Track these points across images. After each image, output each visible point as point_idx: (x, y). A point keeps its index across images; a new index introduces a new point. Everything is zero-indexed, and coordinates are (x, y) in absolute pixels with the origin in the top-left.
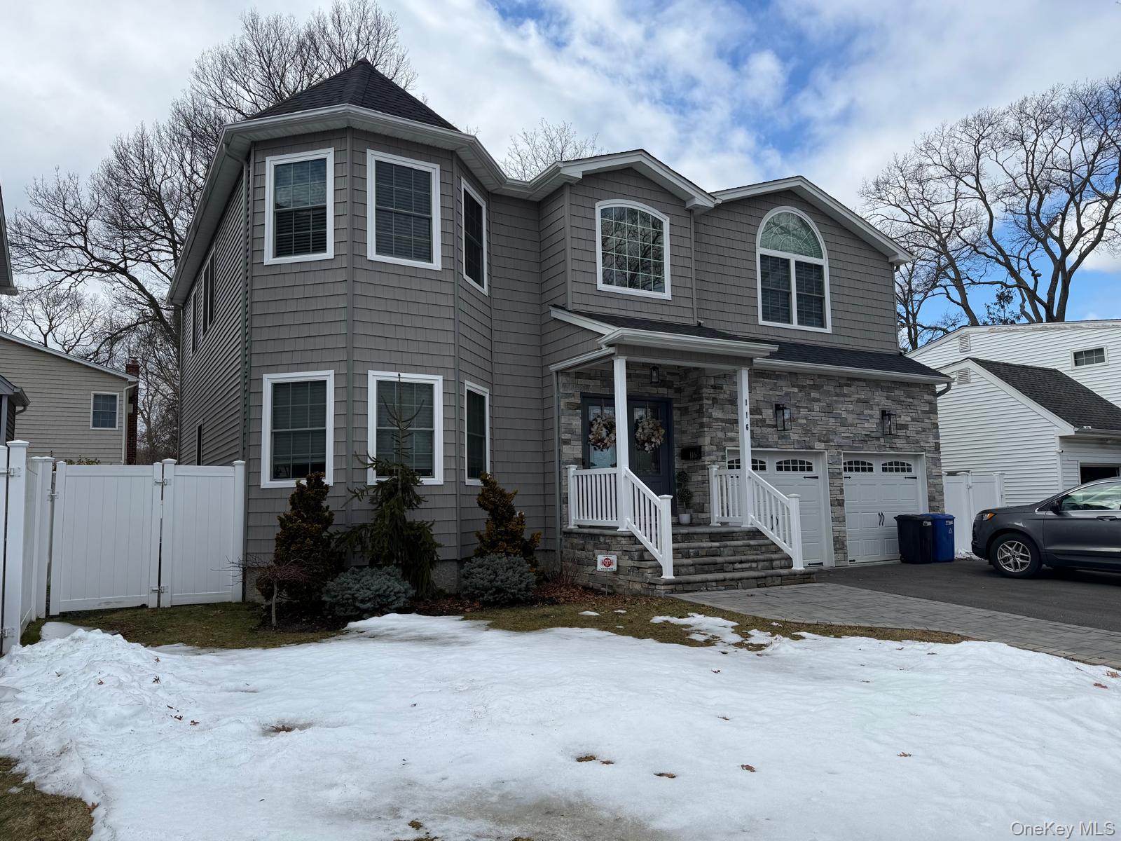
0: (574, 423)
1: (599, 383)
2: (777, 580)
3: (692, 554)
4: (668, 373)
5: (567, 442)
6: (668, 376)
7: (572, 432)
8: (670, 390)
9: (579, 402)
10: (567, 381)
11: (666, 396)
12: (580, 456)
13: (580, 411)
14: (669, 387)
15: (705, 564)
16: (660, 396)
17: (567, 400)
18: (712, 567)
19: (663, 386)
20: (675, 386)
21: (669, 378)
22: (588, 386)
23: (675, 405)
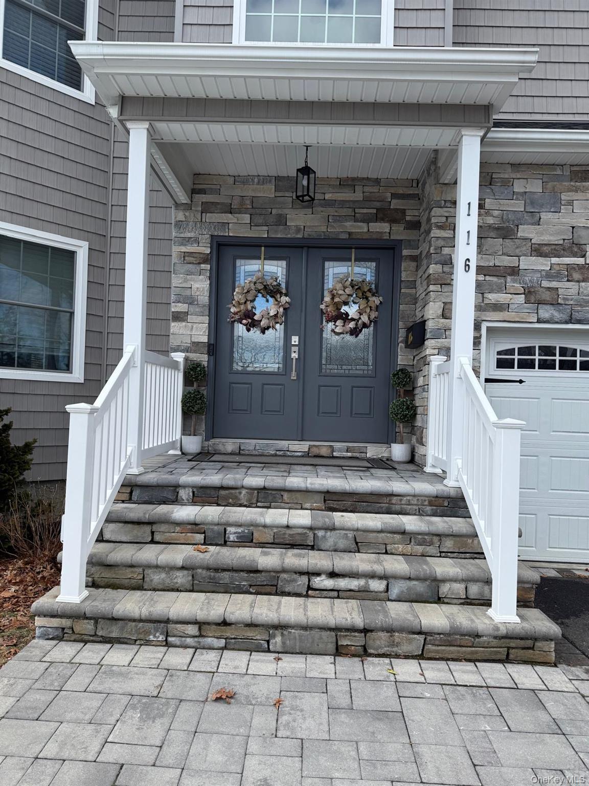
0: (196, 286)
1: (246, 218)
2: (410, 641)
3: (232, 538)
4: (394, 196)
5: (179, 317)
6: (394, 201)
7: (191, 301)
8: (395, 227)
9: (208, 251)
10: (186, 217)
11: (386, 237)
12: (205, 339)
13: (208, 267)
14: (393, 221)
15: (224, 570)
16: (374, 236)
17: (183, 249)
18: (243, 580)
19: (382, 220)
20: (408, 218)
21: (395, 204)
22: (225, 225)
23: (405, 252)
